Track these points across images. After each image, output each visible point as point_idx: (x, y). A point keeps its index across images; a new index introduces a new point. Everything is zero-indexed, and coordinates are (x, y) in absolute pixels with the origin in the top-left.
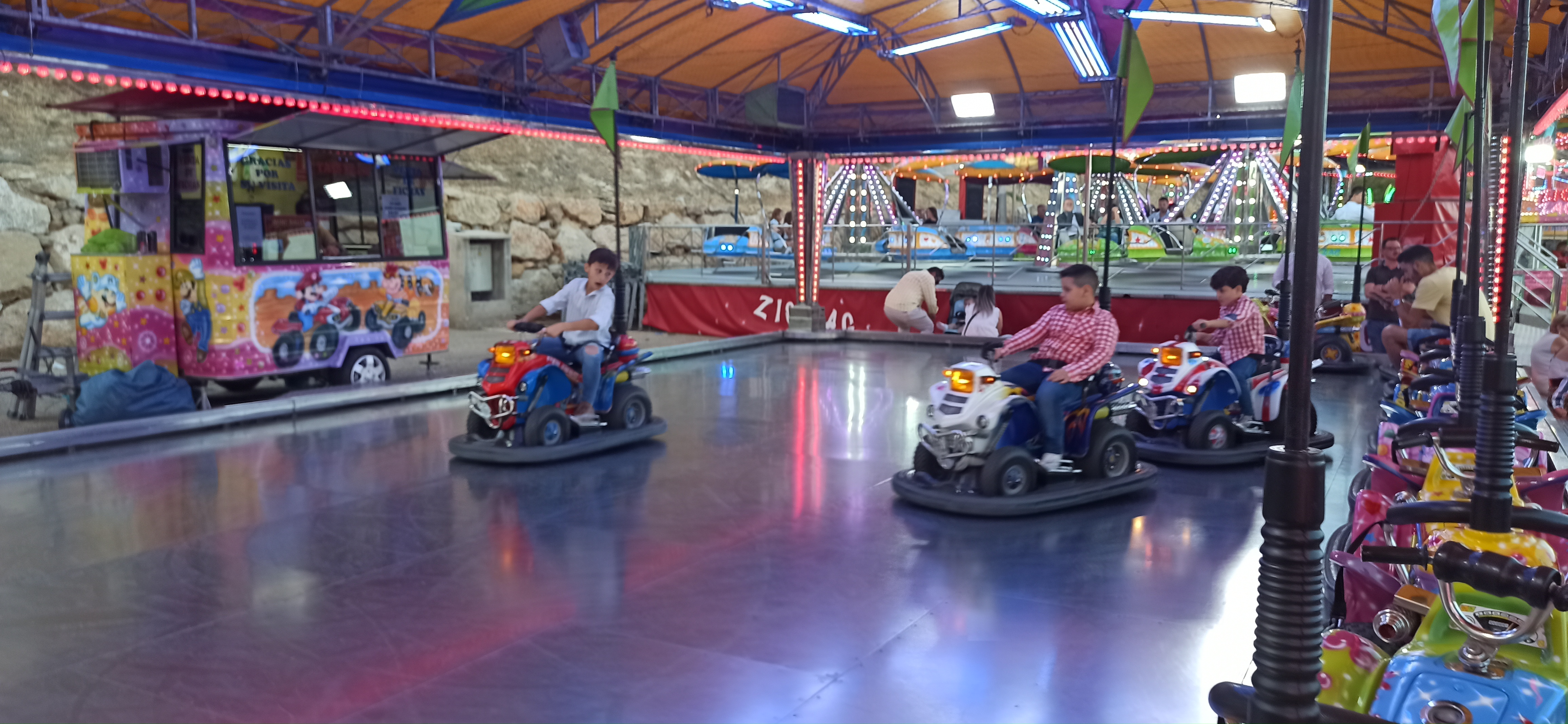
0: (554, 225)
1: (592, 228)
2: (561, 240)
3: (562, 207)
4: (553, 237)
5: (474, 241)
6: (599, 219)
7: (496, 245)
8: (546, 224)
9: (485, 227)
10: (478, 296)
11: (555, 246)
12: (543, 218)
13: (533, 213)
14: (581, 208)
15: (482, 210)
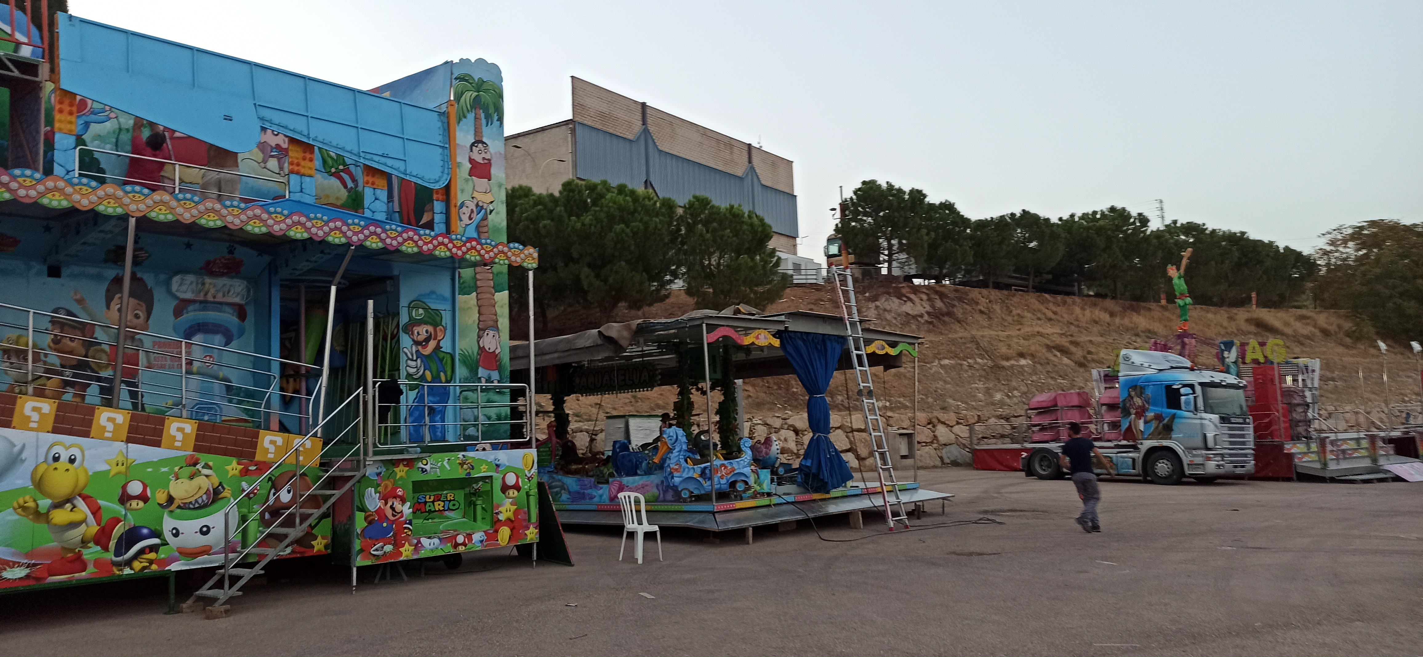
0: (934, 426)
1: (952, 427)
2: (937, 433)
3: (937, 418)
4: (933, 432)
5: (901, 435)
6: (955, 423)
7: (909, 436)
8: (930, 426)
9: (904, 429)
10: (903, 457)
11: (935, 436)
12: (929, 424)
13: (924, 421)
14: (946, 418)
15: (902, 421)
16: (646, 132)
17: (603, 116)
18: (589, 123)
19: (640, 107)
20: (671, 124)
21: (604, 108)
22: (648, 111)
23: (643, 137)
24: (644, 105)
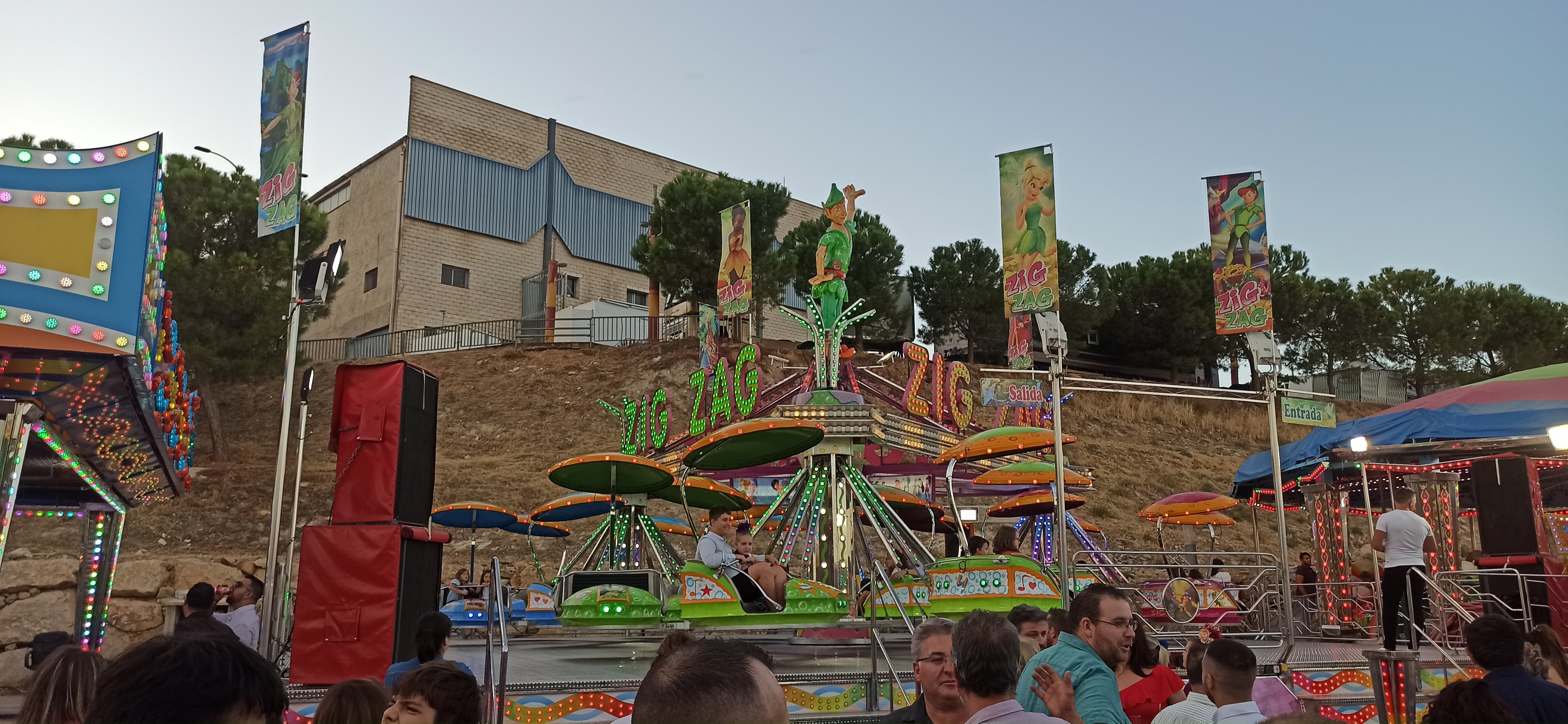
16: (551, 157)
17: (468, 134)
18: (440, 142)
19: (545, 126)
20: (606, 152)
21: (474, 123)
22: (558, 130)
23: (545, 166)
24: (552, 123)
